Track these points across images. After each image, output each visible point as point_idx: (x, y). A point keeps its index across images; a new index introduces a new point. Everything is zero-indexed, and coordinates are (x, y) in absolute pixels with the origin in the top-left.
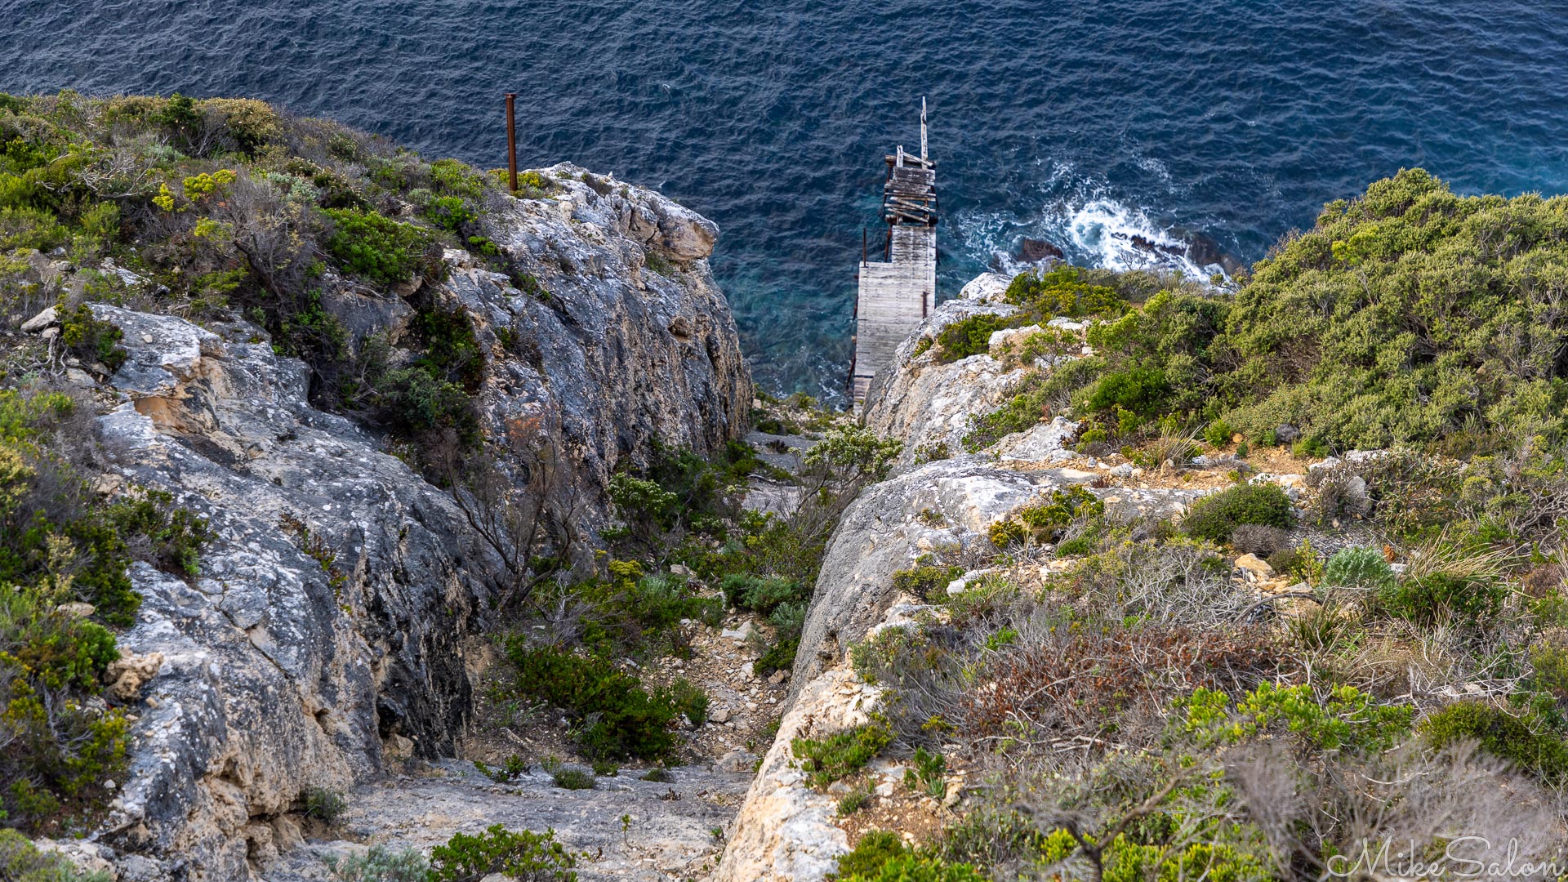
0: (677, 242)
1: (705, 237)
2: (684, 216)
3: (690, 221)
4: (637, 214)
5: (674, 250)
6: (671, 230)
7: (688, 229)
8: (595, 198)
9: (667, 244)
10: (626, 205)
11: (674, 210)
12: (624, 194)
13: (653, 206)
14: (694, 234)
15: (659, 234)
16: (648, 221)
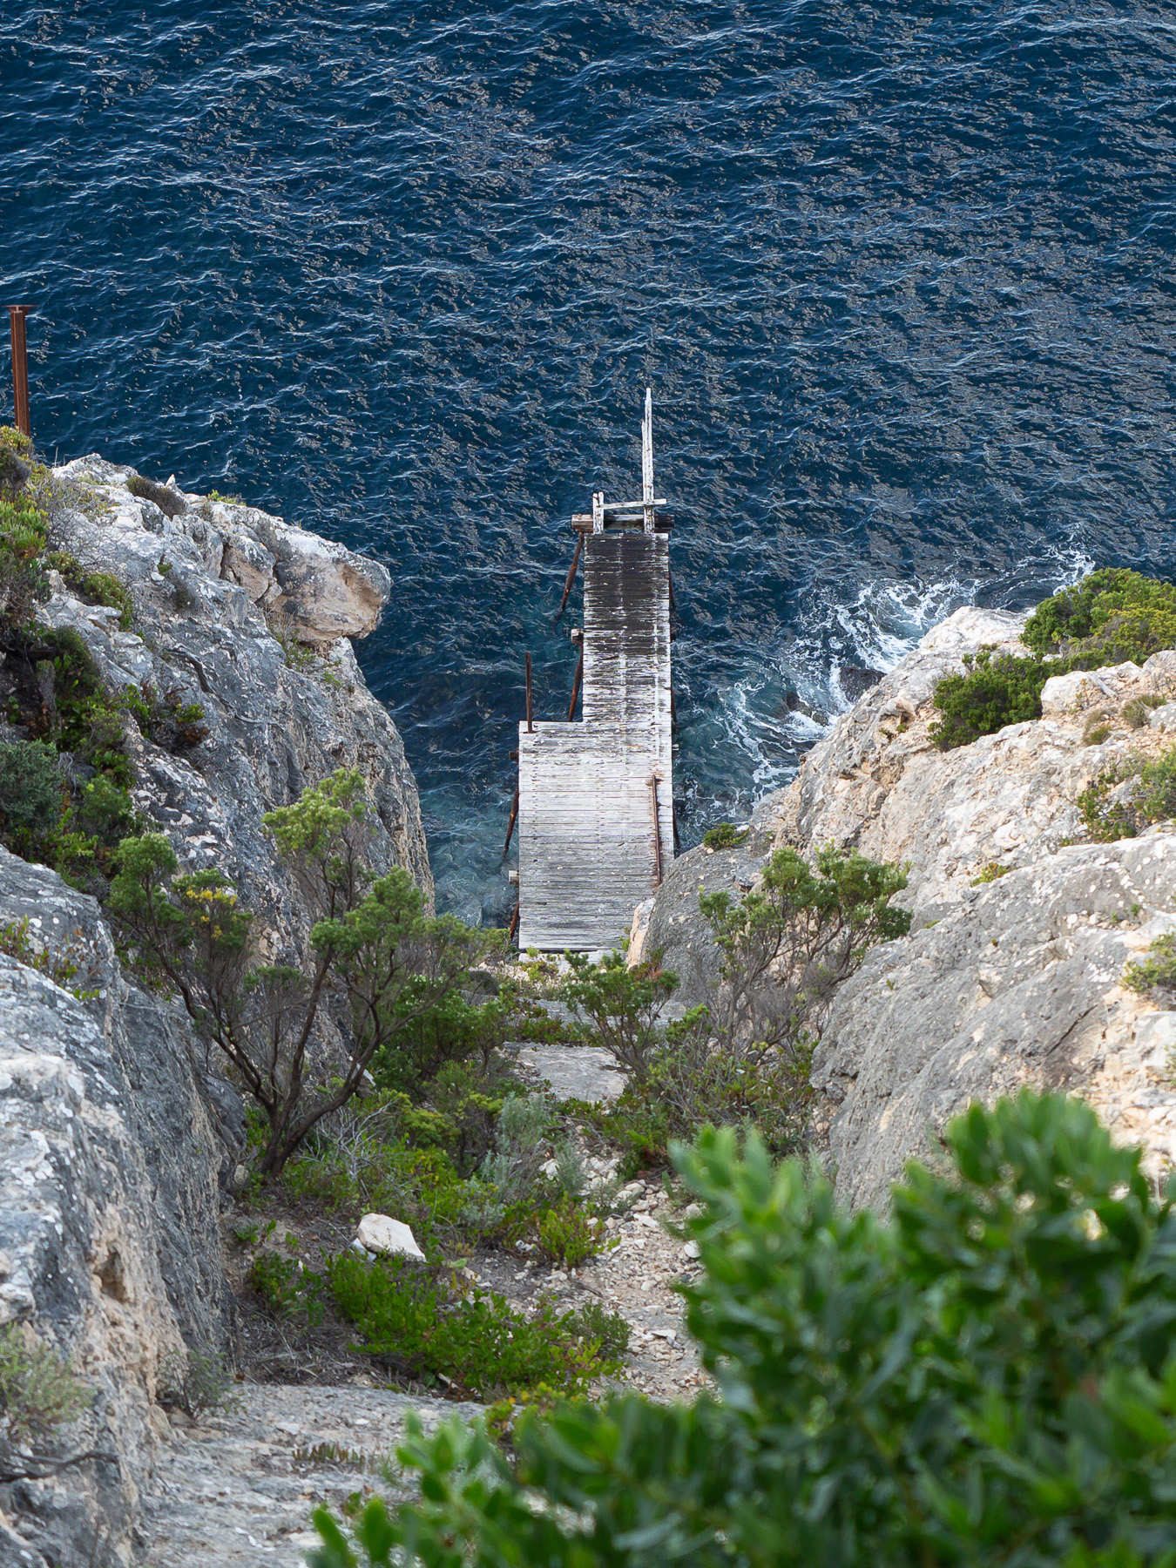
0: (310, 605)
1: (366, 594)
2: (323, 553)
3: (337, 561)
4: (235, 551)
5: (305, 621)
6: (299, 581)
7: (332, 578)
8: (157, 519)
9: (291, 609)
10: (212, 534)
11: (304, 542)
12: (206, 513)
13: (261, 533)
14: (343, 588)
15: (276, 590)
16: (256, 564)
